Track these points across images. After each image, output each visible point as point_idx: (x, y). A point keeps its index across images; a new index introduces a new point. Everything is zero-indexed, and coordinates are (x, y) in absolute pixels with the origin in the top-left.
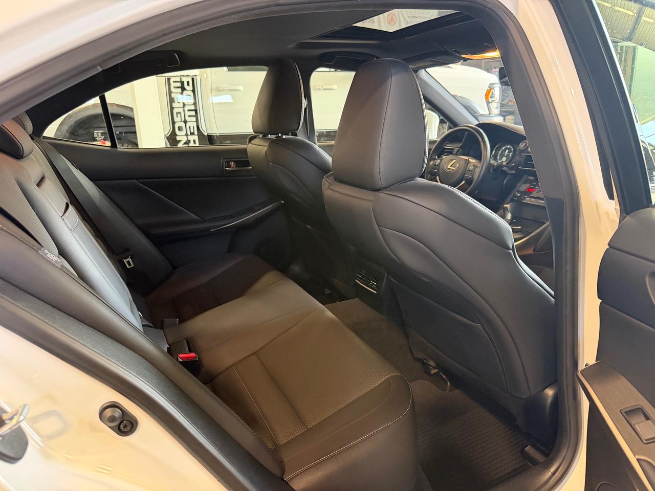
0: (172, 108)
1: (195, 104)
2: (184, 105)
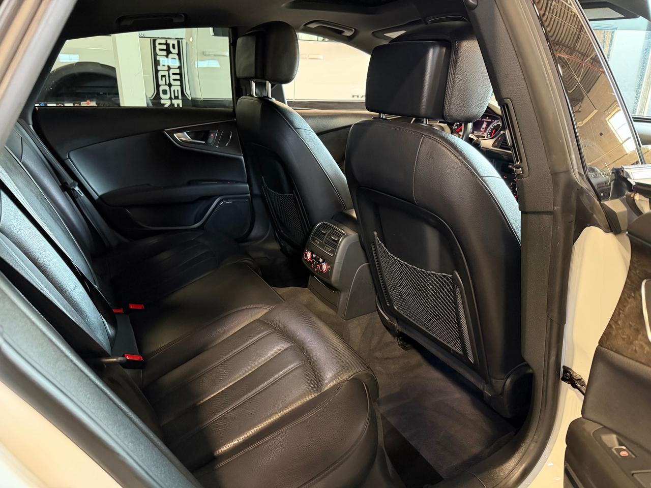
0: (157, 71)
1: (180, 68)
2: (169, 68)
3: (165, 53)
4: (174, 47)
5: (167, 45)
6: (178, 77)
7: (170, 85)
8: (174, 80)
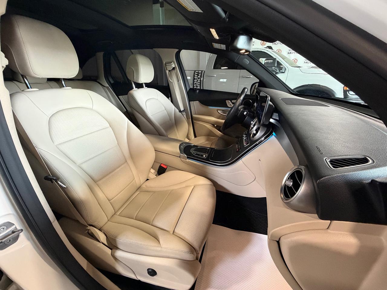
0: (194, 82)
1: (200, 81)
2: (197, 81)
3: (197, 76)
4: (200, 74)
5: (198, 73)
6: (199, 84)
7: (197, 87)
8: (198, 85)
